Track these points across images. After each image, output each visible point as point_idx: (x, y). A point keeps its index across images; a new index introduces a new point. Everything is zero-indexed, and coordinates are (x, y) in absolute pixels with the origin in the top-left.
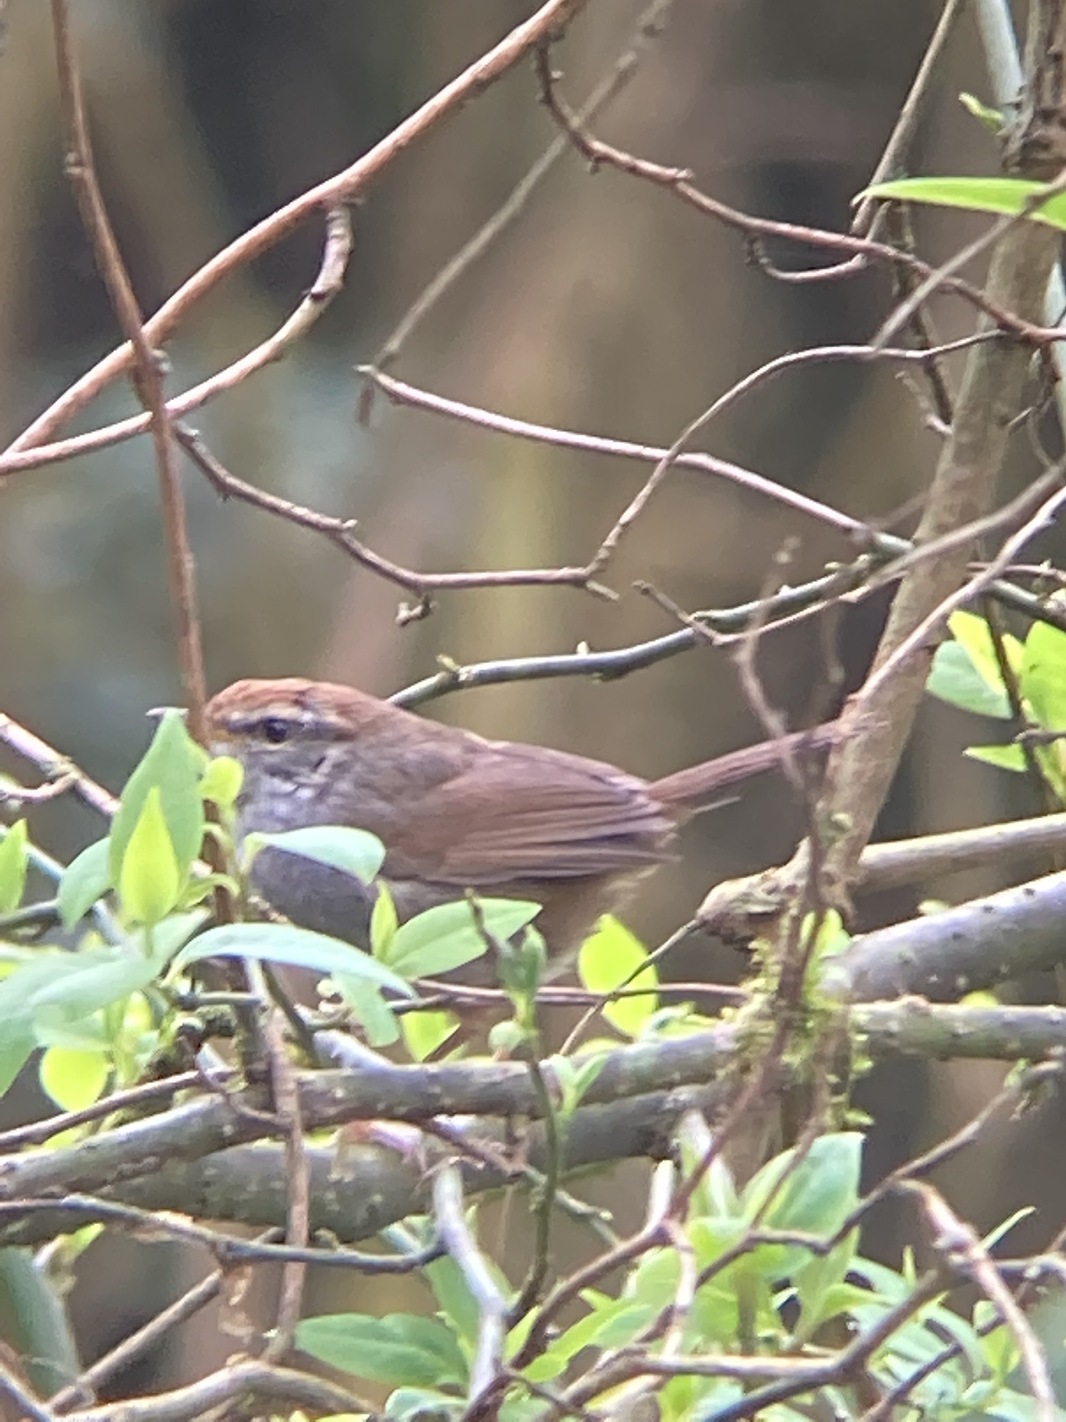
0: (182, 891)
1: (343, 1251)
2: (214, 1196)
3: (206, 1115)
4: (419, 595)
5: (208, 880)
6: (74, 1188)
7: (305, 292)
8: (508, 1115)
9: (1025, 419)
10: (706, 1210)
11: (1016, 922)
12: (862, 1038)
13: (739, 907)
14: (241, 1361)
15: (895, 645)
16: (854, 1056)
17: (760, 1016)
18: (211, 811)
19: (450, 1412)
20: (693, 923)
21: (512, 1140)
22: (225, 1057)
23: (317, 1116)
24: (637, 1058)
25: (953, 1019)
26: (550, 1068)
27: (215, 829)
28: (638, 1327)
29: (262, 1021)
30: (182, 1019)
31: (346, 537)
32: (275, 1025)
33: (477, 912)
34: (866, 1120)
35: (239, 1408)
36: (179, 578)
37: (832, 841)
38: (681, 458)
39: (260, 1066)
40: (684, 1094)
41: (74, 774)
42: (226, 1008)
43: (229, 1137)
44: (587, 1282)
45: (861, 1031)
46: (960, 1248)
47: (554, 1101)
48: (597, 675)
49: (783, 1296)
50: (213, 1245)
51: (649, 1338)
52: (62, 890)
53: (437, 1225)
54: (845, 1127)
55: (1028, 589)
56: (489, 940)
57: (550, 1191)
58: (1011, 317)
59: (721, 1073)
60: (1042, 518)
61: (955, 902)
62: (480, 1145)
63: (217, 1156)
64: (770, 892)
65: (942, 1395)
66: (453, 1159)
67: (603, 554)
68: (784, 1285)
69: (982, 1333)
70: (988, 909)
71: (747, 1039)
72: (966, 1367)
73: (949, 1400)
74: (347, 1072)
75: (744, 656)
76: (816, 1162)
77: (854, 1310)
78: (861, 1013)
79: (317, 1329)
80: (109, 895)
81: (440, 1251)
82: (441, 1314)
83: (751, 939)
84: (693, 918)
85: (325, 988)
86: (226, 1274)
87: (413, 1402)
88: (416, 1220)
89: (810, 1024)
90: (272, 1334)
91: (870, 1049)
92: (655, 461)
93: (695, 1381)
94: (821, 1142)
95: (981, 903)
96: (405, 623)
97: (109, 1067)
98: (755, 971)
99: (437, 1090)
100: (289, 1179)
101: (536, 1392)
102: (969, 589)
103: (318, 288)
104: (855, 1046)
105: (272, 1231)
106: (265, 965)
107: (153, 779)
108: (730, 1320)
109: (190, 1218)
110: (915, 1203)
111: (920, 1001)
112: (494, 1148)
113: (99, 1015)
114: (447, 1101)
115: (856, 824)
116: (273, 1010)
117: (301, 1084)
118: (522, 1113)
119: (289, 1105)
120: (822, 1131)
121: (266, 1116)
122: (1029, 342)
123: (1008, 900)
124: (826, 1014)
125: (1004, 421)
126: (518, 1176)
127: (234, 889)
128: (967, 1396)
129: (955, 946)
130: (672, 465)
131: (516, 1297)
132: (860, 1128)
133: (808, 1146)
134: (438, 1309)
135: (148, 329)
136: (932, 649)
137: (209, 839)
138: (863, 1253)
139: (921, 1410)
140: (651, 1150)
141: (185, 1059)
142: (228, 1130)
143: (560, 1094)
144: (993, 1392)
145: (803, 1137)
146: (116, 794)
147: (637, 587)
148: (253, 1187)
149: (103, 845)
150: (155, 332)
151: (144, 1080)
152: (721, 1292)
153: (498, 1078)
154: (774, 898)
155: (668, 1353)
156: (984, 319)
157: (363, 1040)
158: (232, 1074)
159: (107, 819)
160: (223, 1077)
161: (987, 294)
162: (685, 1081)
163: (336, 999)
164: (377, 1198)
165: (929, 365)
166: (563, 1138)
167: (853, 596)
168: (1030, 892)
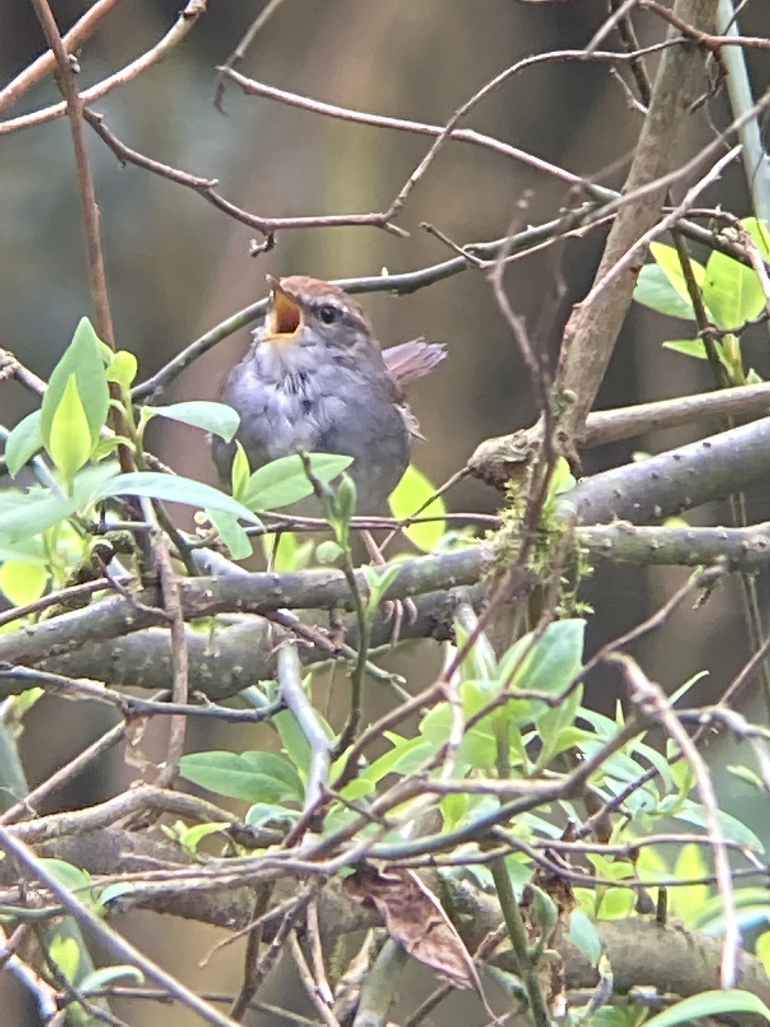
0: (94, 448)
1: (212, 706)
2: (121, 668)
3: (114, 610)
4: (265, 233)
5: (113, 440)
6: (18, 663)
7: (180, 12)
8: (330, 609)
9: (702, 103)
10: (472, 674)
11: (696, 466)
12: (586, 551)
13: (497, 458)
14: (141, 785)
15: (609, 268)
16: (580, 564)
17: (513, 536)
18: (114, 390)
19: (292, 820)
20: (466, 469)
21: (334, 626)
22: (128, 567)
23: (194, 610)
24: (423, 566)
25: (650, 536)
26: (361, 575)
27: (118, 404)
28: (422, 759)
29: (153, 541)
30: (96, 540)
31: (212, 191)
32: (162, 544)
33: (306, 462)
34: (590, 610)
35: (140, 818)
36: (89, 221)
37: (562, 409)
38: (455, 132)
39: (152, 574)
40: (460, 592)
41: (16, 364)
42: (127, 533)
43: (130, 625)
44: (388, 726)
45: (584, 546)
46: (650, 700)
47: (363, 599)
48: (395, 291)
49: (530, 736)
50: (119, 703)
51: (431, 768)
52: (8, 447)
53: (281, 687)
54: (574, 615)
55: (705, 226)
56: (315, 483)
57: (360, 664)
58: (691, 28)
59: (484, 577)
60: (714, 174)
61: (654, 453)
62: (310, 630)
63: (121, 639)
64: (520, 447)
65: (644, 804)
66: (292, 641)
67: (397, 202)
68: (531, 727)
69: (671, 761)
70: (677, 458)
71: (503, 552)
72: (661, 785)
73: (647, 808)
74: (215, 578)
75: (496, 276)
76: (551, 640)
77: (581, 746)
78: (584, 533)
79: (194, 763)
80: (42, 451)
81: (283, 706)
82: (285, 751)
83: (506, 481)
84: (465, 466)
85: (199, 518)
86: (128, 724)
87: (264, 814)
88: (266, 684)
89: (548, 542)
90: (163, 765)
91: (591, 559)
92: (436, 135)
93: (467, 797)
94: (554, 626)
95: (671, 453)
96: (255, 254)
97: (48, 576)
98: (509, 504)
99: (278, 591)
100: (173, 656)
101: (351, 806)
102: (661, 226)
103: (189, 9)
104: (581, 556)
105: (164, 692)
106: (154, 501)
107: (71, 368)
108: (492, 753)
109: (103, 684)
110: (619, 670)
111: (627, 525)
112: (320, 632)
113: (38, 538)
114: (287, 599)
115: (581, 397)
116: (161, 534)
117: (181, 586)
118: (341, 607)
119: (173, 602)
120: (557, 618)
121: (156, 610)
122: (704, 46)
123: (691, 451)
124: (560, 534)
125: (686, 105)
126: (337, 651)
127: (132, 447)
128: (660, 807)
129: (652, 485)
130: (448, 136)
131: (338, 739)
132: (585, 615)
133: (544, 629)
134: (282, 747)
135: (65, 40)
136: (636, 270)
137: (113, 410)
138: (585, 704)
139: (628, 815)
140: (435, 632)
141: (99, 569)
142: (129, 620)
143: (368, 593)
144: (679, 803)
145: (541, 624)
146: (45, 379)
147: (424, 226)
148: (149, 661)
149: (37, 415)
150: (70, 43)
151: (68, 585)
152: (483, 733)
153: (323, 582)
154: (523, 451)
155: (444, 778)
156: (671, 29)
157: (227, 555)
158: (133, 579)
159: (40, 396)
160: (125, 583)
161: (674, 12)
162: (459, 583)
163: (208, 525)
164: (239, 668)
165: (633, 64)
166: (369, 625)
167: (579, 232)
168: (707, 445)
